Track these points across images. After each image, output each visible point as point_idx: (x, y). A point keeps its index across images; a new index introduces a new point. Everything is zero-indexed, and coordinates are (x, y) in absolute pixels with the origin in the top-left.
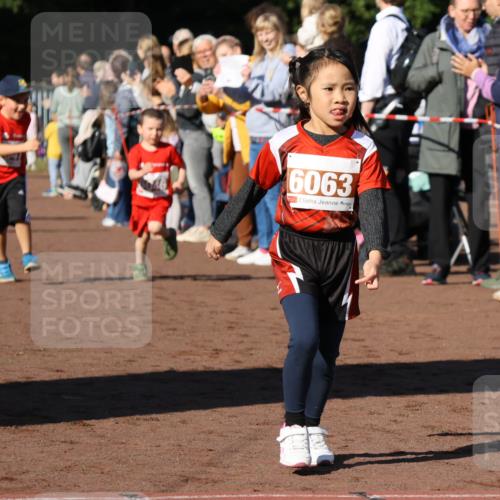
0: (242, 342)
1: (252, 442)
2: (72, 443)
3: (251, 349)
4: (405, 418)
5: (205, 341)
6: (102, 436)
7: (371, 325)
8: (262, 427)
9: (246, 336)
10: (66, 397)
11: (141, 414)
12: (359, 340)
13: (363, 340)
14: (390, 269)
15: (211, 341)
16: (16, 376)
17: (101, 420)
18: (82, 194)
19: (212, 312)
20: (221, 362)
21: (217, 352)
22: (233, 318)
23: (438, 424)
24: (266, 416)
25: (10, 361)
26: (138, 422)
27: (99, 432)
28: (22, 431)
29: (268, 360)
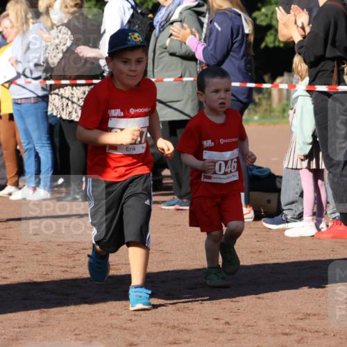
0: (8, 262)
1: (14, 342)
3: (16, 267)
8: (22, 329)
9: (13, 257)
22: (2, 243)
23: (165, 321)
24: (27, 321)
29: (29, 276)
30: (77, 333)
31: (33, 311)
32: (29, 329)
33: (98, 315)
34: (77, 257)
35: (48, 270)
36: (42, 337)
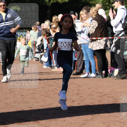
0: (80, 98)
1: (83, 126)
3: (83, 100)
5: (70, 98)
6: (42, 125)
7: (116, 93)
8: (85, 121)
9: (82, 96)
10: (33, 115)
11: (53, 119)
12: (112, 97)
13: (114, 97)
14: (121, 77)
15: (72, 98)
16: (19, 109)
17: (42, 121)
18: (38, 59)
19: (72, 90)
20: (75, 104)
21: (74, 101)
22: (78, 92)
24: (87, 118)
25: (18, 105)
26: (52, 121)
27: (41, 124)
28: (21, 124)
29: (87, 103)
30: (104, 123)
31: (89, 115)
32: (88, 121)
33: (111, 117)
34: (103, 97)
35: (94, 101)
36: (92, 124)
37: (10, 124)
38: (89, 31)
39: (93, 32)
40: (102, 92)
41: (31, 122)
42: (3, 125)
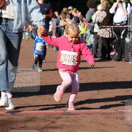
0: (87, 77)
2: (50, 99)
3: (89, 78)
4: (126, 93)
7: (117, 73)
9: (88, 75)
10: (48, 89)
13: (115, 76)
31: (95, 91)
32: (94, 95)
34: (106, 76)
35: (98, 79)
37: (30, 96)
38: (99, 19)
39: (102, 21)
40: (105, 72)
41: (47, 95)
42: (24, 97)
